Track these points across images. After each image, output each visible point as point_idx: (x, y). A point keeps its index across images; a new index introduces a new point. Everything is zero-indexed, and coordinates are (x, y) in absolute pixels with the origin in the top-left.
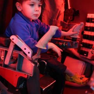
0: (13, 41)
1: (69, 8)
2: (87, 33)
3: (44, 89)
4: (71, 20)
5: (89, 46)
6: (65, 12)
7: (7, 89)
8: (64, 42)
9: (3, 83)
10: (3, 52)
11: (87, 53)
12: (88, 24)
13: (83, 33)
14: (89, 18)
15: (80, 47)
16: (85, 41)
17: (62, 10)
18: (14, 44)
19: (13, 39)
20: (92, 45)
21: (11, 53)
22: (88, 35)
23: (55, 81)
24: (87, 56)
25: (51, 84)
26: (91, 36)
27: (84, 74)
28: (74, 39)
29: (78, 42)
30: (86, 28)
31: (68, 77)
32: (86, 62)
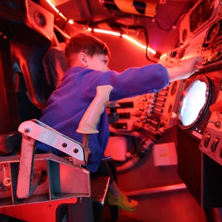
0: (29, 134)
3: (103, 203)
10: (4, 169)
18: (33, 143)
19: (27, 131)
21: (30, 166)
23: (109, 178)
25: (107, 186)
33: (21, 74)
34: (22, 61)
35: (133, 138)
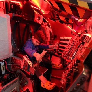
1: (52, 34)
2: (60, 45)
4: (54, 40)
5: (62, 51)
6: (50, 37)
7: (26, 76)
8: (50, 51)
9: (24, 73)
11: (61, 54)
12: (61, 41)
13: (59, 45)
14: (61, 39)
15: (58, 51)
16: (60, 49)
17: (49, 36)
20: (63, 51)
22: (61, 46)
24: (61, 55)
25: (46, 71)
26: (62, 47)
27: (61, 63)
28: (55, 50)
29: (57, 50)
30: (60, 43)
31: (53, 65)
32: (61, 58)
33: (31, 33)
34: (32, 30)
35: (63, 59)
